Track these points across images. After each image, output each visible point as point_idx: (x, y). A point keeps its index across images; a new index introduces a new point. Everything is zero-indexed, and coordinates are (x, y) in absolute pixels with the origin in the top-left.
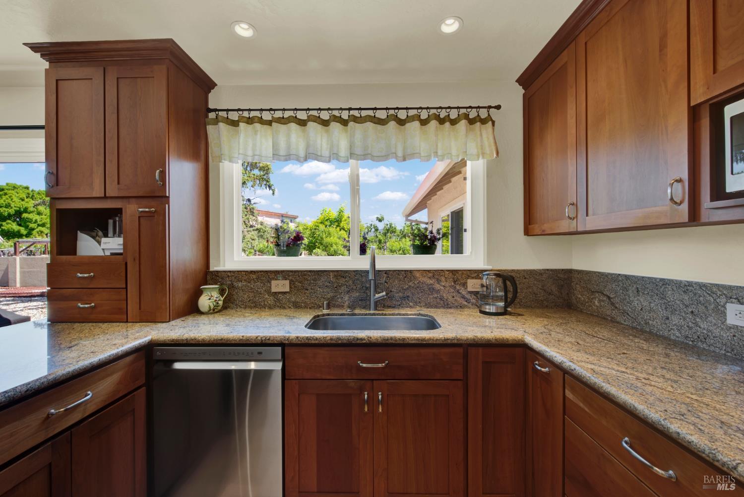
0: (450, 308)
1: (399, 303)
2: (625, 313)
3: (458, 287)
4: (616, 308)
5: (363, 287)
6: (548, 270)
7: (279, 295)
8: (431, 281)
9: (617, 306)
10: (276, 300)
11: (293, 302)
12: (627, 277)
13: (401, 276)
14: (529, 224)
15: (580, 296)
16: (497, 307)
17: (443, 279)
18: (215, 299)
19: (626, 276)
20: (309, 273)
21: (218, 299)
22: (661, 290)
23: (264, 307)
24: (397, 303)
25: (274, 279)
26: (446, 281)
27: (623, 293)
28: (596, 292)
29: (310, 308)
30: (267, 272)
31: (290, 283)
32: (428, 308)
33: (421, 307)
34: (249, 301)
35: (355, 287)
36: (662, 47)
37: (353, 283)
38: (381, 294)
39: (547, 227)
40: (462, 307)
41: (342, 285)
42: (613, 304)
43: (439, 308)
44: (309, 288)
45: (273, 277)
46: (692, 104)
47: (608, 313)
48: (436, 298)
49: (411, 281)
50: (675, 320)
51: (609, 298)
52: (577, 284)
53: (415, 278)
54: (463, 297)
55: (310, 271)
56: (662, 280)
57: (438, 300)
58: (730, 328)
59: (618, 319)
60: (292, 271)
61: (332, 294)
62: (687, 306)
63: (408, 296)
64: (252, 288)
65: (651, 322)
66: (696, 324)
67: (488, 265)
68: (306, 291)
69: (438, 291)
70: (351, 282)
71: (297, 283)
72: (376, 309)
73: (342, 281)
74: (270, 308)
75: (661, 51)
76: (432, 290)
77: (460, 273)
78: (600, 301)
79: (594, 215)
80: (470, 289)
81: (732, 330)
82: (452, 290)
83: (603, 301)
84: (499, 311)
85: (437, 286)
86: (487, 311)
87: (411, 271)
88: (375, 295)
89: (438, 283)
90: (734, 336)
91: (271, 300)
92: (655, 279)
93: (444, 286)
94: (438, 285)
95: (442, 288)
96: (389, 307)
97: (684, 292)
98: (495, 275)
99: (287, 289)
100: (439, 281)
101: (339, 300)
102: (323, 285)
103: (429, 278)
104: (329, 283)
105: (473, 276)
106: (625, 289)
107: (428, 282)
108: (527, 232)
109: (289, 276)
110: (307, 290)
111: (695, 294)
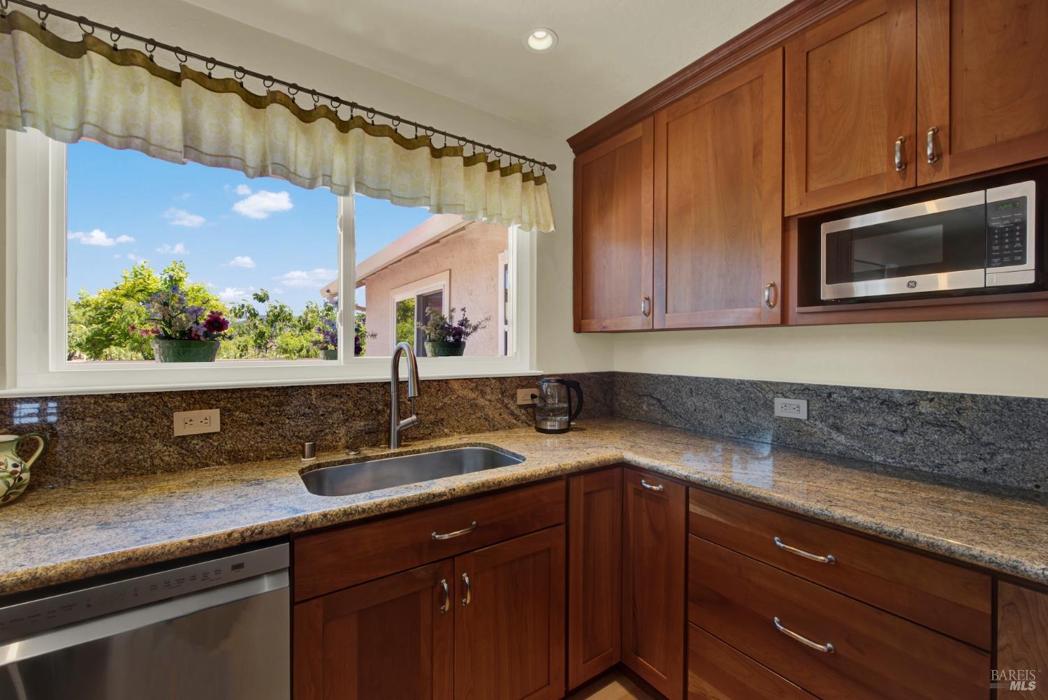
0: (497, 430)
2: (676, 415)
3: (506, 401)
4: (667, 410)
5: (372, 410)
6: (595, 373)
7: (195, 442)
8: (473, 394)
9: (669, 409)
10: (183, 451)
11: (229, 452)
12: (680, 378)
14: (582, 319)
15: (624, 402)
16: (560, 422)
17: (488, 390)
18: (11, 469)
19: (678, 377)
20: (266, 393)
21: (19, 469)
22: (715, 390)
23: (152, 471)
25: (178, 409)
27: (675, 395)
28: (645, 395)
29: (268, 459)
30: (160, 395)
31: (222, 415)
32: (469, 433)
33: (460, 433)
34: (108, 463)
35: (357, 412)
36: (757, 153)
37: (355, 405)
38: (409, 420)
39: (610, 324)
40: (510, 427)
41: (335, 410)
42: (664, 407)
43: (483, 432)
44: (267, 420)
45: (177, 403)
46: (786, 215)
47: (659, 416)
48: (480, 418)
50: (728, 417)
51: (659, 400)
52: (621, 388)
54: (512, 414)
55: (268, 389)
56: (716, 379)
57: (482, 421)
58: (776, 420)
59: (670, 422)
60: (226, 391)
61: (314, 428)
62: (739, 403)
63: (442, 419)
64: (115, 434)
65: (704, 422)
66: (748, 420)
67: (537, 369)
68: (260, 428)
70: (350, 404)
71: (237, 413)
72: (399, 445)
73: (334, 403)
74: (170, 470)
75: (754, 157)
76: (475, 406)
77: (509, 380)
78: (649, 405)
79: (675, 311)
80: (520, 402)
81: (778, 422)
83: (653, 405)
84: (563, 428)
85: (481, 401)
86: (549, 428)
88: (398, 424)
89: (483, 397)
90: (780, 426)
91: (170, 455)
92: (709, 379)
95: (488, 403)
96: (415, 439)
97: (737, 390)
98: (557, 381)
99: (215, 427)
100: (483, 394)
101: (329, 437)
102: (298, 412)
103: (471, 389)
104: (309, 408)
105: (523, 384)
106: (678, 391)
107: (469, 395)
108: (578, 328)
109: (219, 401)
110: (262, 424)
111: (747, 392)
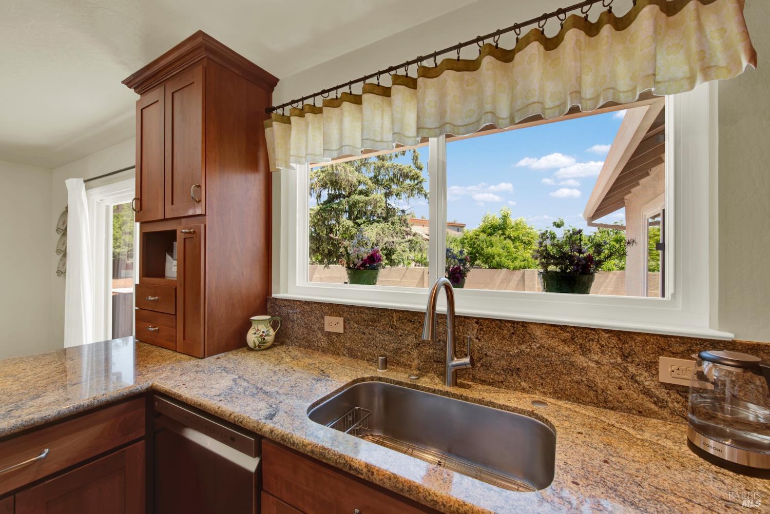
1: (501, 379)
7: (334, 337)
8: (566, 348)
11: (348, 349)
13: (505, 332)
17: (595, 347)
20: (367, 311)
23: (318, 349)
24: (496, 378)
25: (327, 314)
26: (603, 353)
30: (320, 304)
31: (344, 322)
41: (410, 333)
44: (366, 331)
45: (327, 310)
49: (524, 342)
53: (533, 338)
60: (347, 306)
68: (363, 336)
69: (583, 370)
71: (352, 323)
73: (409, 327)
74: (324, 351)
82: (618, 374)
87: (524, 324)
89: (584, 354)
91: (324, 341)
93: (597, 362)
94: (582, 358)
95: (593, 365)
99: (341, 330)
100: (585, 351)
101: (405, 356)
102: (385, 329)
104: (392, 328)
107: (560, 348)
109: (344, 312)
110: (364, 334)
